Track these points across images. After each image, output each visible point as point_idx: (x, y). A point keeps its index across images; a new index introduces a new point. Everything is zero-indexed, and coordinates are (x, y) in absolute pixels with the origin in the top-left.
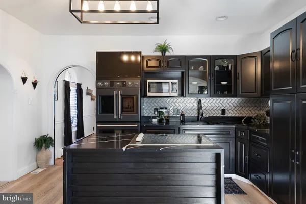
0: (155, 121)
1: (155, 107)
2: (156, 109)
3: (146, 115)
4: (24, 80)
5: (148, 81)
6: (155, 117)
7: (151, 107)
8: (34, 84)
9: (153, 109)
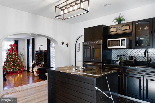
0: (117, 63)
1: (118, 55)
2: (118, 56)
3: (113, 59)
4: (63, 43)
5: (108, 40)
6: (117, 61)
7: (116, 55)
8: (67, 45)
9: (117, 56)
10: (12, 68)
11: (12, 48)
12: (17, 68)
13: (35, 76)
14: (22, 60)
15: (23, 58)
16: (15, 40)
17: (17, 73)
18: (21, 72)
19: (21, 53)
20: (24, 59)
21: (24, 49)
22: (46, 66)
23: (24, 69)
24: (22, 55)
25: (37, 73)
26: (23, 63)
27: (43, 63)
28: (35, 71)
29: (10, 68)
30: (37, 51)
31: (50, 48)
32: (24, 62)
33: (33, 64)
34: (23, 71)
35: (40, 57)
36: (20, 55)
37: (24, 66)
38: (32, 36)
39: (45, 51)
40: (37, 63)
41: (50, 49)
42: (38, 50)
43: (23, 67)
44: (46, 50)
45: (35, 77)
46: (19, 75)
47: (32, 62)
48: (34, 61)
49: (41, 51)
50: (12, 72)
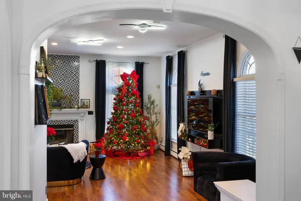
10: (126, 142)
11: (127, 84)
12: (138, 143)
13: (184, 174)
14: (153, 118)
15: (156, 114)
16: (136, 62)
17: (138, 156)
18: (148, 155)
19: (149, 98)
20: (158, 115)
21: (159, 87)
22: (221, 147)
23: (156, 147)
24: (153, 103)
25: (190, 167)
26: (157, 128)
27: (210, 135)
28: (184, 158)
29: (120, 139)
30: (192, 93)
31: (235, 80)
32: (158, 126)
33: (180, 134)
34: (155, 151)
35: (202, 113)
36: (149, 106)
37: (158, 135)
38: (180, 47)
39: (218, 92)
40: (192, 133)
41: (234, 84)
42: (196, 88)
43: (157, 139)
44: (221, 87)
45: (184, 179)
46: (141, 162)
47: (178, 126)
48: (182, 125)
49: (203, 92)
50: (126, 154)
